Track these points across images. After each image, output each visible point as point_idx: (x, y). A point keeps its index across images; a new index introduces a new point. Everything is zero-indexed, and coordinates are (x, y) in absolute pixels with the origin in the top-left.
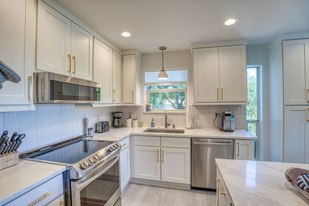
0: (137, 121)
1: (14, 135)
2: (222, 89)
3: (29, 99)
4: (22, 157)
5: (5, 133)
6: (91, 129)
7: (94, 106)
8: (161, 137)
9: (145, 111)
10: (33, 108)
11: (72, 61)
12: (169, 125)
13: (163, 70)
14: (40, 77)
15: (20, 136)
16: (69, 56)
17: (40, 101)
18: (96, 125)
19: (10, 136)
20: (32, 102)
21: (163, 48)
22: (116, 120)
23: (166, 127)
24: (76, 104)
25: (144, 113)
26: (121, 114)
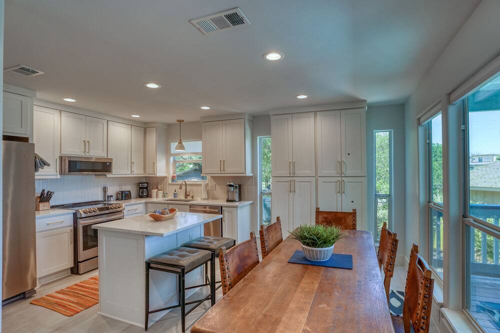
0: (162, 191)
1: (48, 192)
2: (224, 161)
3: (57, 172)
4: (53, 207)
5: (43, 191)
6: (111, 196)
7: (108, 176)
8: (168, 204)
9: (170, 182)
10: (59, 177)
11: (87, 144)
12: (188, 195)
13: (180, 143)
14: (63, 158)
15: (51, 193)
16: (84, 141)
17: (63, 173)
18: (117, 194)
19: (46, 192)
20: (58, 173)
21: (180, 121)
22: (141, 190)
23: (186, 198)
24: (96, 175)
25: (170, 184)
26: (146, 184)
